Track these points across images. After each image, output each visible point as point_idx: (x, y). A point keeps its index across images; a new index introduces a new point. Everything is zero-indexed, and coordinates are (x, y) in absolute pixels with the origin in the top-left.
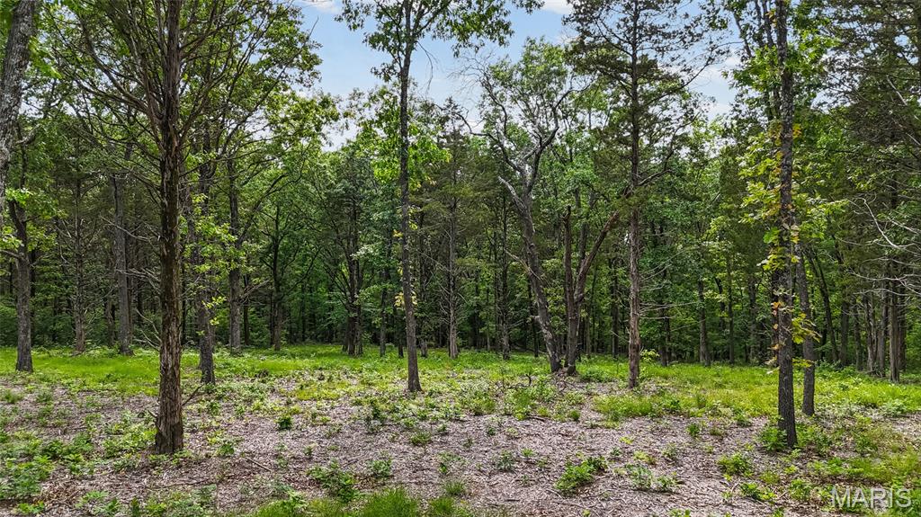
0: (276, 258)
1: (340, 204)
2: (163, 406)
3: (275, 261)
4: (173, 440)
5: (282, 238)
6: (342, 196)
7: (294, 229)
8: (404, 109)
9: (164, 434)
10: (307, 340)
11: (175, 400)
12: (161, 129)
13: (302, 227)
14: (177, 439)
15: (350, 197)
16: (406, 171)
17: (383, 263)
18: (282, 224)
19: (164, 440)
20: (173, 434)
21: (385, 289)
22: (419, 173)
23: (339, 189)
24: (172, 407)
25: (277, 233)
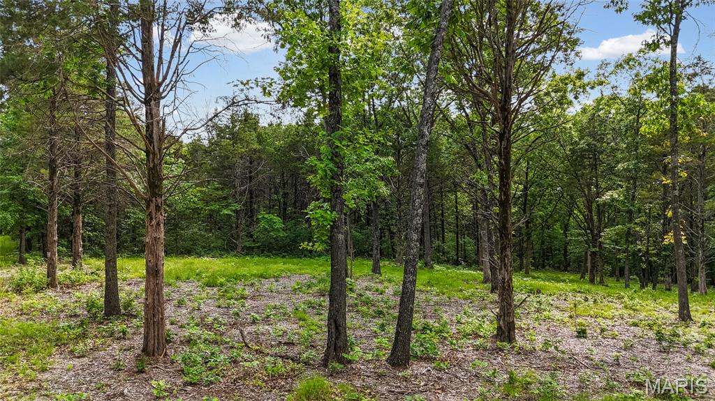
0: (525, 201)
1: (582, 157)
2: (502, 309)
3: (525, 204)
4: (509, 333)
5: (531, 186)
6: (585, 150)
7: (541, 179)
8: (673, 73)
9: (503, 328)
10: (547, 267)
11: (510, 305)
12: (501, 110)
13: (547, 177)
14: (512, 333)
15: (593, 151)
16: (675, 126)
17: (627, 206)
18: (531, 175)
19: (503, 332)
20: (509, 329)
21: (629, 229)
22: (689, 126)
23: (582, 144)
24: (508, 309)
25: (527, 182)
